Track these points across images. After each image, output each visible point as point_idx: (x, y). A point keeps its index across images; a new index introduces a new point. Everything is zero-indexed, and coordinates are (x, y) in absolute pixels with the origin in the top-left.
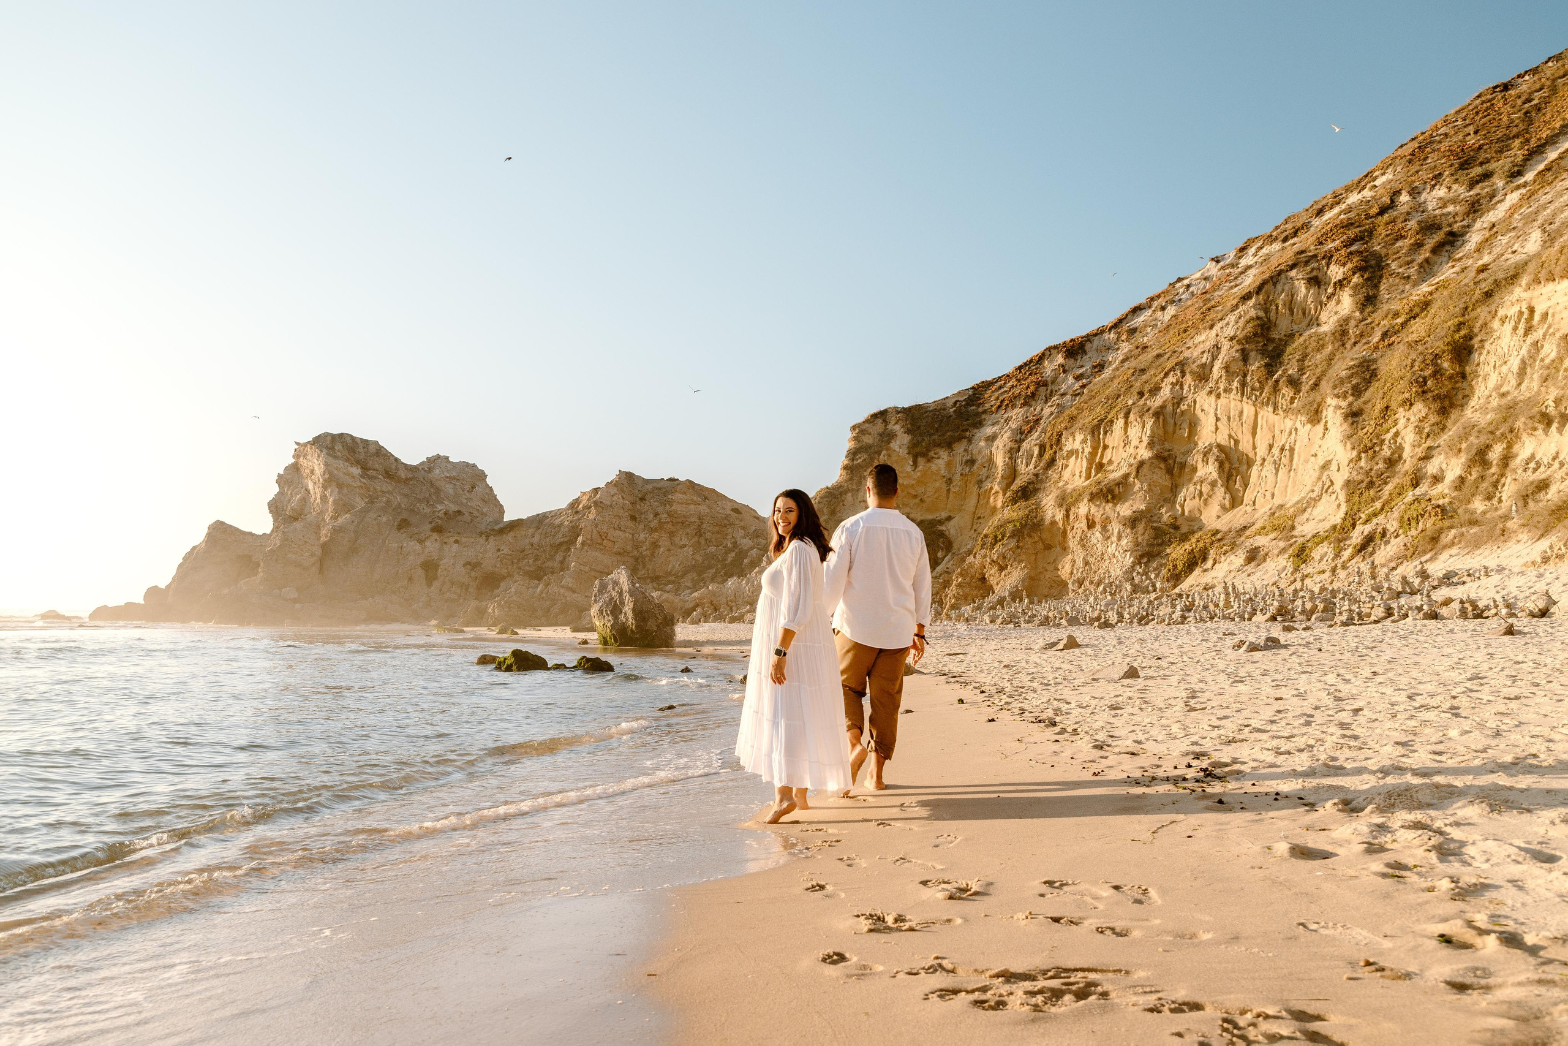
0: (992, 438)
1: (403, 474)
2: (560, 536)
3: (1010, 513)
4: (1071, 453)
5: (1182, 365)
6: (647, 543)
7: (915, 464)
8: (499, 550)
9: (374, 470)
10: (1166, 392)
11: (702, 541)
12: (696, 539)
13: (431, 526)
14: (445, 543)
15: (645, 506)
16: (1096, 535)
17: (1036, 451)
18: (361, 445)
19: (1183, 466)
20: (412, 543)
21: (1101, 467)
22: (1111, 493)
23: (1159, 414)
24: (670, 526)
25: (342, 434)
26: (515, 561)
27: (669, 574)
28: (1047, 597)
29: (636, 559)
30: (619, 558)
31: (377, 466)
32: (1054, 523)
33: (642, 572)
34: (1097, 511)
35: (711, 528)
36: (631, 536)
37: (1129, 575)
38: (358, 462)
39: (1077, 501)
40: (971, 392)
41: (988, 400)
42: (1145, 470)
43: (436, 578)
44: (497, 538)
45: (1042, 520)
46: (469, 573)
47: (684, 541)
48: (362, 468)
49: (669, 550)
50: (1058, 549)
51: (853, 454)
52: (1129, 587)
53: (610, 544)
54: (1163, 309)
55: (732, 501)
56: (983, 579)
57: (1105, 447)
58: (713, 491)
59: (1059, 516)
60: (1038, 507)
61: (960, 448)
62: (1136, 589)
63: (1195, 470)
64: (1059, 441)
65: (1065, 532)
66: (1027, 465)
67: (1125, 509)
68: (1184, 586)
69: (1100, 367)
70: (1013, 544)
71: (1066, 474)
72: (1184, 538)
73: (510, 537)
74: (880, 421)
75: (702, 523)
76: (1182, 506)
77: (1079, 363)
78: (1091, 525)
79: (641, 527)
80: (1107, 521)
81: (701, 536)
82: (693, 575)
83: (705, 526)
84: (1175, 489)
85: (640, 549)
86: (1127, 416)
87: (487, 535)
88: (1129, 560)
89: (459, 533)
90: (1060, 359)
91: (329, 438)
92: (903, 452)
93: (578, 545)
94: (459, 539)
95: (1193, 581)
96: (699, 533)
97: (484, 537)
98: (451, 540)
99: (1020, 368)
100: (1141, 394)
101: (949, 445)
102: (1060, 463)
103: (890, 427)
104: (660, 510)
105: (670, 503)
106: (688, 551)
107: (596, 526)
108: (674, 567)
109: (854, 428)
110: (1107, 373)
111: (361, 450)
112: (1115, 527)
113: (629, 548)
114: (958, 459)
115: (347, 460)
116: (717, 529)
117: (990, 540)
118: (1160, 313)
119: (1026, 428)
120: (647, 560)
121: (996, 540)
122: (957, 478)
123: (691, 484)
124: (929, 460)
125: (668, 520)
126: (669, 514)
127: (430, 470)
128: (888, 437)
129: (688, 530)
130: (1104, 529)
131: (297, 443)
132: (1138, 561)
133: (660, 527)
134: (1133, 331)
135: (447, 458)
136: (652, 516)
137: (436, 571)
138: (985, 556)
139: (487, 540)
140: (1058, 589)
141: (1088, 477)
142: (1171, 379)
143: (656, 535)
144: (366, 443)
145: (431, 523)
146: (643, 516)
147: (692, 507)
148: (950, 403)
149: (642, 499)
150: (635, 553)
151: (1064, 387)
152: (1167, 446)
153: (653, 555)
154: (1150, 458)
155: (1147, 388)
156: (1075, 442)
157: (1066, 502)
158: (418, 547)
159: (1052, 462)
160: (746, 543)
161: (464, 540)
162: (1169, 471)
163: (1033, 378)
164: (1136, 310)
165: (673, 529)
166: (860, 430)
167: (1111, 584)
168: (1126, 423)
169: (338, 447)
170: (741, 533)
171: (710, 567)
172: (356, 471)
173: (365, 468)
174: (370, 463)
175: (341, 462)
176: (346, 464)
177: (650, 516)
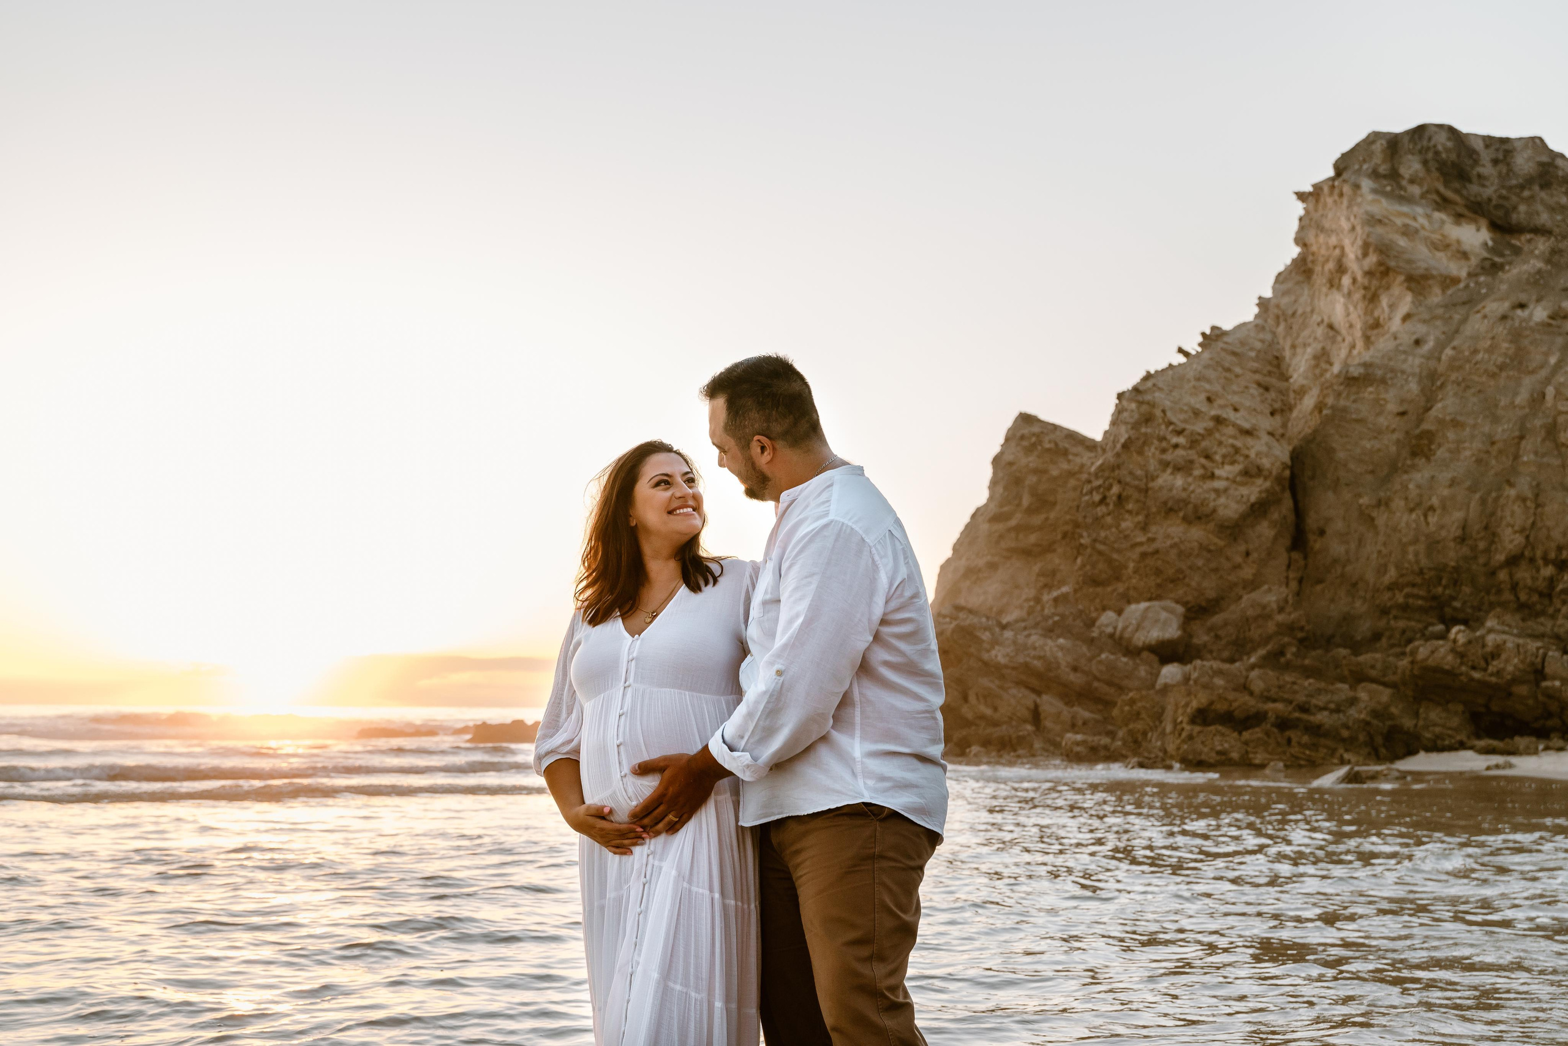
9: (1539, 231)
18: (1486, 156)
25: (1421, 129)
31: (1544, 218)
38: (1475, 210)
48: (1495, 227)
91: (1379, 146)
111: (1487, 169)
115: (1443, 203)
131: (1301, 196)
144: (1502, 148)
169: (1411, 166)
172: (1475, 235)
173: (1503, 226)
174: (1522, 208)
175: (1419, 210)
176: (1437, 215)
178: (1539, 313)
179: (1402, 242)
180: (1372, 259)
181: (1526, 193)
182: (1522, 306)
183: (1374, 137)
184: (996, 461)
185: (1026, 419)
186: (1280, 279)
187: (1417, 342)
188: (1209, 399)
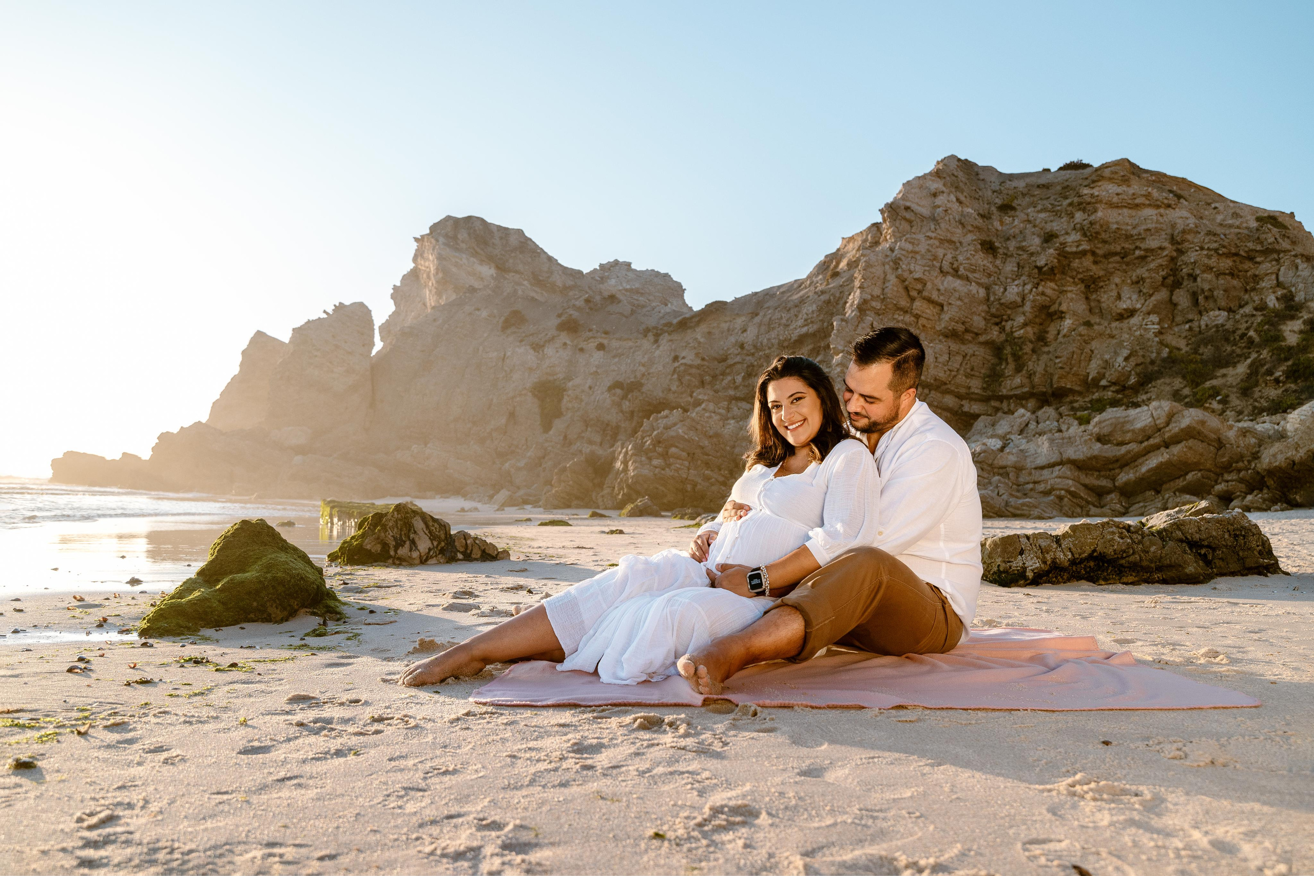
1: (558, 280)
2: (800, 322)
6: (1028, 307)
8: (676, 358)
9: (517, 272)
11: (1182, 298)
12: (1163, 294)
13: (559, 321)
14: (582, 350)
15: (1014, 223)
18: (497, 235)
20: (521, 350)
24: (1088, 262)
25: (470, 218)
26: (708, 378)
27: (1091, 385)
29: (997, 350)
30: (954, 347)
31: (520, 267)
33: (1014, 382)
35: (1212, 262)
36: (982, 292)
38: (490, 259)
43: (558, 414)
44: (675, 336)
46: (619, 405)
47: (1130, 299)
48: (497, 268)
49: (1088, 324)
53: (929, 311)
73: (699, 334)
75: (1181, 252)
79: (1010, 267)
81: (1177, 284)
83: (1192, 256)
85: (1008, 326)
87: (657, 334)
89: (606, 333)
91: (450, 223)
93: (849, 312)
94: (605, 342)
96: (1173, 278)
97: (651, 337)
98: (593, 344)
104: (1056, 226)
106: (1148, 324)
107: (896, 263)
108: (1107, 364)
111: (497, 241)
113: (978, 322)
115: (475, 254)
116: (1226, 264)
120: (1028, 348)
125: (1085, 246)
126: (1085, 232)
127: (603, 280)
129: (1142, 272)
131: (416, 239)
133: (1063, 267)
135: (629, 264)
136: (1037, 241)
137: (560, 400)
139: (656, 341)
143: (1049, 288)
144: (505, 232)
145: (559, 316)
146: (1012, 245)
147: (1149, 212)
149: (1006, 208)
150: (994, 334)
153: (1041, 338)
158: (531, 357)
161: (615, 344)
165: (1097, 271)
169: (463, 235)
172: (488, 271)
173: (502, 268)
174: (511, 261)
175: (464, 256)
176: (472, 259)
177: (1035, 242)
178: (484, 314)
179: (454, 270)
180: (440, 275)
181: (513, 255)
182: (478, 310)
183: (449, 218)
184: (244, 353)
185: (259, 334)
186: (405, 278)
187: (435, 320)
188: (333, 336)
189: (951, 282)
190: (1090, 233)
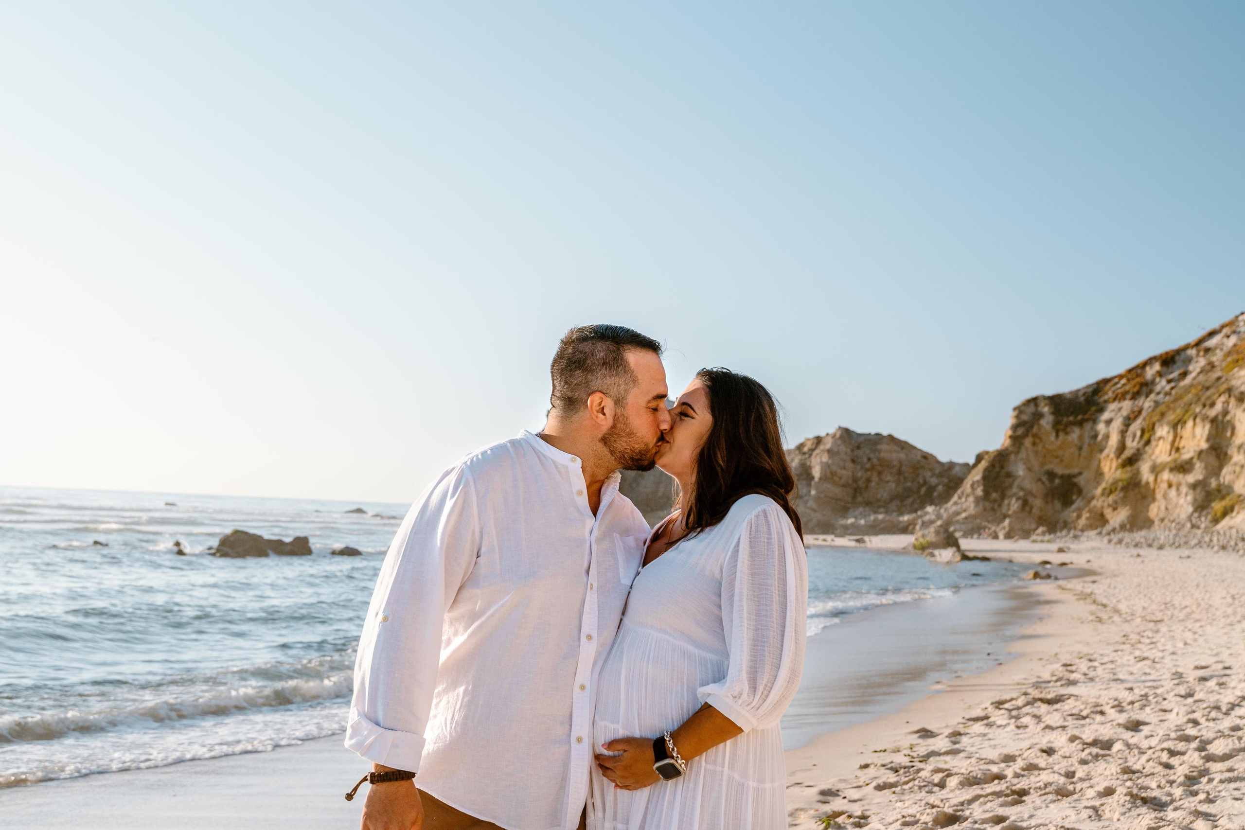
0: (1109, 422)
3: (1119, 474)
4: (1160, 438)
5: (1229, 390)
6: (863, 479)
7: (1057, 436)
10: (1219, 407)
11: (902, 479)
12: (897, 477)
15: (860, 453)
16: (1173, 493)
17: (1139, 433)
19: (1226, 454)
21: (1178, 450)
22: (1183, 468)
23: (1214, 421)
24: (879, 467)
27: (878, 500)
28: (1140, 528)
29: (855, 490)
30: (844, 489)
32: (1147, 483)
33: (859, 499)
34: (1175, 478)
35: (908, 470)
36: (852, 474)
37: (1189, 519)
39: (1162, 470)
40: (1095, 386)
41: (1106, 393)
42: (1203, 455)
45: (1140, 481)
47: (889, 478)
49: (878, 484)
50: (1150, 499)
51: (1015, 428)
52: (1189, 525)
53: (838, 479)
54: (1228, 337)
55: (920, 450)
56: (1102, 515)
57: (1181, 437)
58: (906, 443)
59: (1151, 479)
60: (1138, 472)
61: (1088, 426)
62: (1193, 526)
63: (1231, 457)
64: (1153, 428)
65: (1154, 491)
66: (1133, 441)
67: (1191, 478)
68: (1219, 527)
69: (1184, 374)
70: (1122, 495)
71: (1157, 451)
72: (1223, 498)
74: (1032, 405)
75: (901, 466)
76: (1224, 478)
77: (1170, 370)
78: (1170, 486)
79: (859, 467)
80: (1179, 485)
81: (901, 475)
82: (897, 502)
83: (903, 468)
84: (1221, 467)
85: (858, 483)
86: (1195, 419)
88: (1190, 509)
90: (1157, 367)
92: (1048, 427)
93: (816, 480)
95: (1225, 523)
96: (900, 472)
99: (1130, 371)
100: (1204, 406)
101: (1080, 424)
102: (1153, 443)
103: (1040, 409)
104: (872, 456)
105: (879, 451)
106: (893, 485)
107: (829, 466)
108: (882, 496)
109: (1015, 409)
110: (1188, 380)
112: (1184, 489)
113: (850, 482)
114: (1086, 434)
116: (912, 470)
117: (1107, 491)
118: (1225, 340)
119: (1132, 416)
120: (863, 490)
121: (1111, 492)
122: (1085, 447)
123: (891, 438)
124: (1067, 433)
125: (877, 463)
128: (1038, 416)
129: (892, 471)
130: (1178, 489)
132: (1195, 510)
133: (872, 468)
134: (1207, 350)
138: (1104, 501)
140: (1148, 523)
141: (1170, 454)
142: (1223, 398)
143: (869, 473)
146: (859, 460)
147: (894, 454)
148: (1081, 393)
149: (858, 447)
150: (854, 485)
151: (1158, 388)
152: (1218, 440)
153: (867, 487)
154: (1207, 450)
155: (1208, 402)
156: (1163, 431)
157: (1156, 470)
159: (1148, 442)
160: (934, 481)
162: (1218, 457)
163: (1138, 380)
164: (1212, 334)
165: (881, 469)
166: (1020, 410)
167: (1178, 523)
168: (1195, 424)
170: (929, 474)
171: (909, 497)
177: (865, 460)
189: (844, 472)
190: (879, 459)
